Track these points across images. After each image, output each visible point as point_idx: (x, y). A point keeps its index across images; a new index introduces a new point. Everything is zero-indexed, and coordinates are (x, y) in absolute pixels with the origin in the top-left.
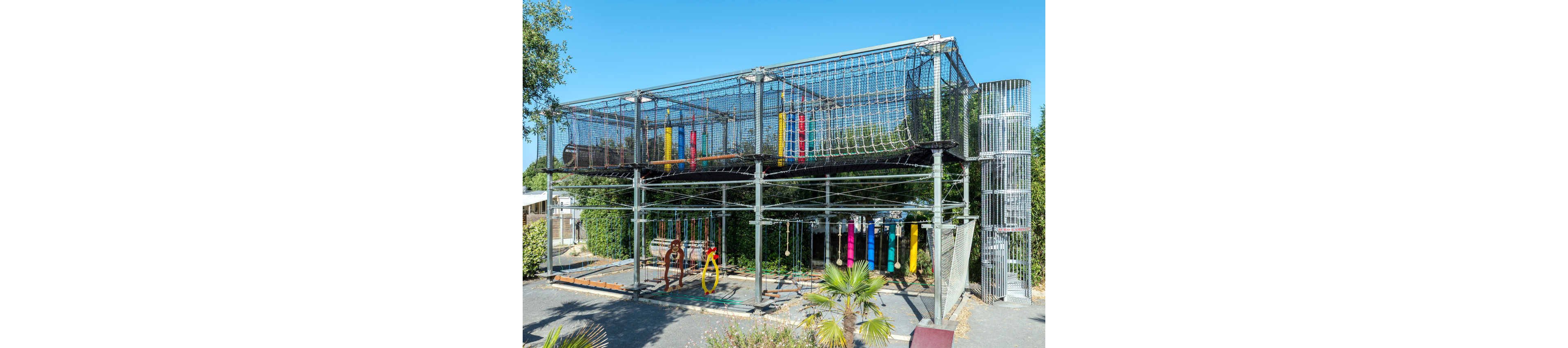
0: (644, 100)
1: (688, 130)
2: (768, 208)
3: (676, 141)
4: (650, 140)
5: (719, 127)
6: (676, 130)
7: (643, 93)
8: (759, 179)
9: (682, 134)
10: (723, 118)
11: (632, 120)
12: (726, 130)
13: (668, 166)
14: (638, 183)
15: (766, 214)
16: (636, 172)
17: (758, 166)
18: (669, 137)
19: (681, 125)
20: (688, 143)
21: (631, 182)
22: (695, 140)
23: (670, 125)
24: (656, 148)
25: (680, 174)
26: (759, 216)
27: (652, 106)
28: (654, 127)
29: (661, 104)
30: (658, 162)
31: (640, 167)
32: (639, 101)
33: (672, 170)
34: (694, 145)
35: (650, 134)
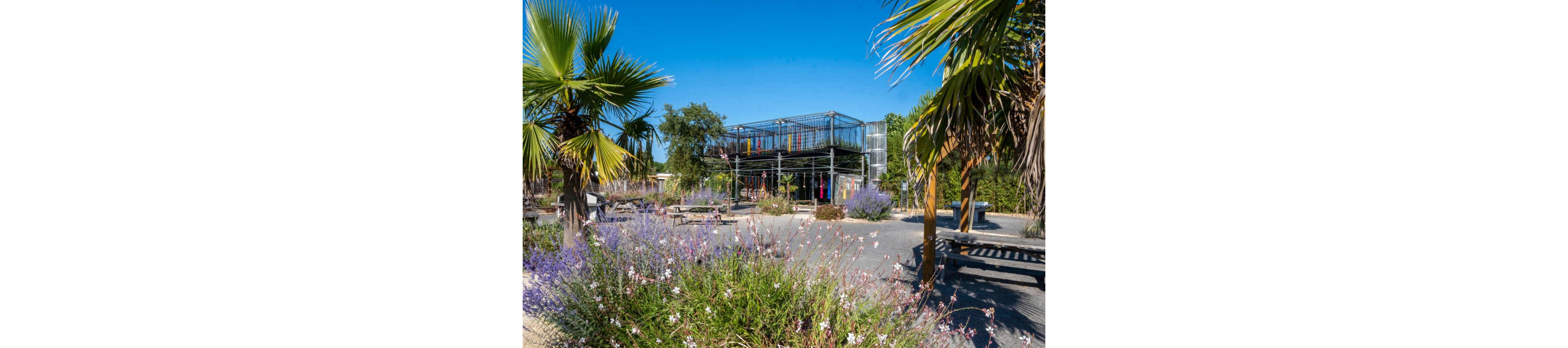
0: (740, 128)
1: (757, 139)
2: (783, 169)
3: (752, 144)
4: (742, 144)
5: (770, 138)
6: (752, 139)
7: (740, 126)
8: (780, 158)
9: (754, 142)
10: (772, 134)
11: (736, 135)
12: (774, 139)
13: (749, 154)
14: (737, 160)
15: (782, 171)
16: (737, 156)
17: (779, 154)
18: (749, 142)
19: (754, 137)
20: (757, 144)
21: (735, 160)
22: (760, 144)
23: (750, 137)
24: (744, 146)
25: (755, 157)
26: (779, 172)
27: (743, 131)
28: (743, 138)
29: (746, 130)
30: (745, 152)
31: (739, 154)
32: (738, 129)
33: (750, 156)
34: (759, 146)
35: (742, 141)
